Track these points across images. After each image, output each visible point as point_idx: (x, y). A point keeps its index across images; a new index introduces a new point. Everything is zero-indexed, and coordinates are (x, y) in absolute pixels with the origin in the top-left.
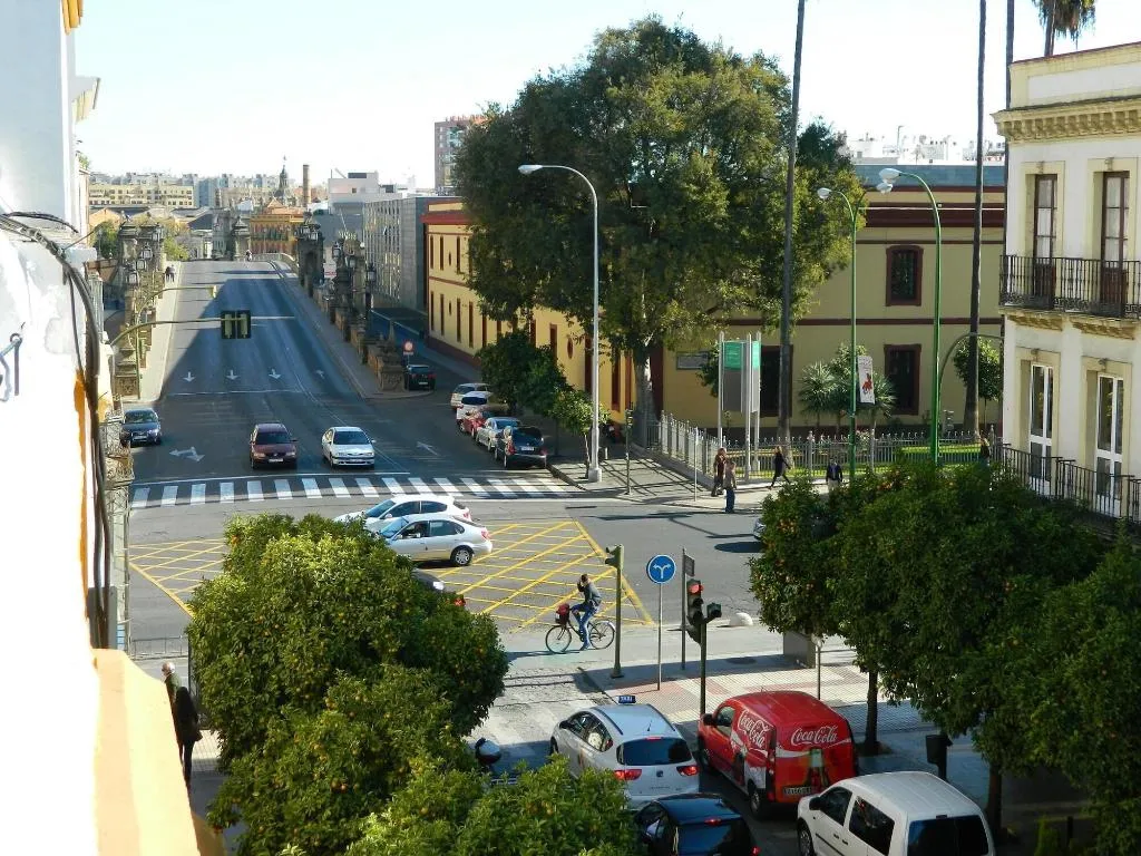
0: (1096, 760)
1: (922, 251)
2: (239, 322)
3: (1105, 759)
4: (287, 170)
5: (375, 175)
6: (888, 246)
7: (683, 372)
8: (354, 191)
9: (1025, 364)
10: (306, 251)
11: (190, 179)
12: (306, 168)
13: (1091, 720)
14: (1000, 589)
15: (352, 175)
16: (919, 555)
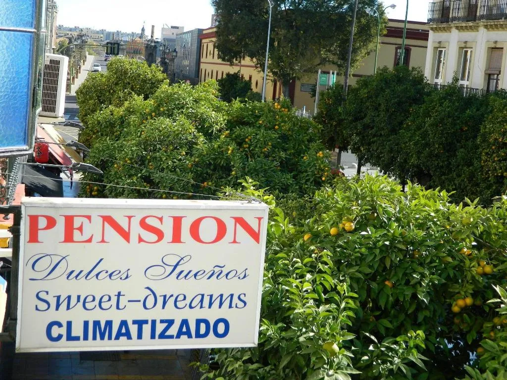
0: (434, 161)
1: (411, 49)
2: (114, 48)
3: (438, 161)
4: (145, 28)
5: (183, 28)
6: (397, 46)
7: (304, 92)
8: (173, 34)
9: (435, 48)
10: (149, 52)
11: (102, 31)
12: (153, 27)
13: (434, 145)
14: (408, 111)
15: (173, 27)
16: (377, 97)
